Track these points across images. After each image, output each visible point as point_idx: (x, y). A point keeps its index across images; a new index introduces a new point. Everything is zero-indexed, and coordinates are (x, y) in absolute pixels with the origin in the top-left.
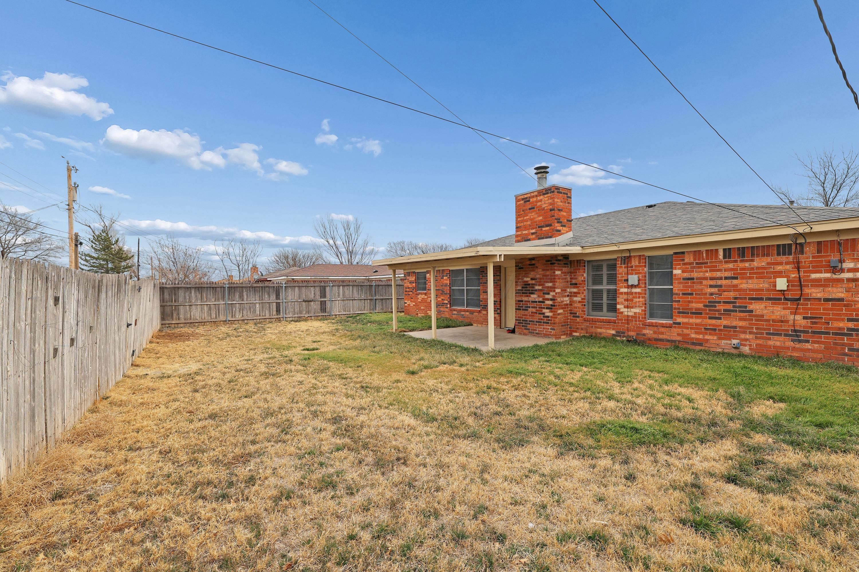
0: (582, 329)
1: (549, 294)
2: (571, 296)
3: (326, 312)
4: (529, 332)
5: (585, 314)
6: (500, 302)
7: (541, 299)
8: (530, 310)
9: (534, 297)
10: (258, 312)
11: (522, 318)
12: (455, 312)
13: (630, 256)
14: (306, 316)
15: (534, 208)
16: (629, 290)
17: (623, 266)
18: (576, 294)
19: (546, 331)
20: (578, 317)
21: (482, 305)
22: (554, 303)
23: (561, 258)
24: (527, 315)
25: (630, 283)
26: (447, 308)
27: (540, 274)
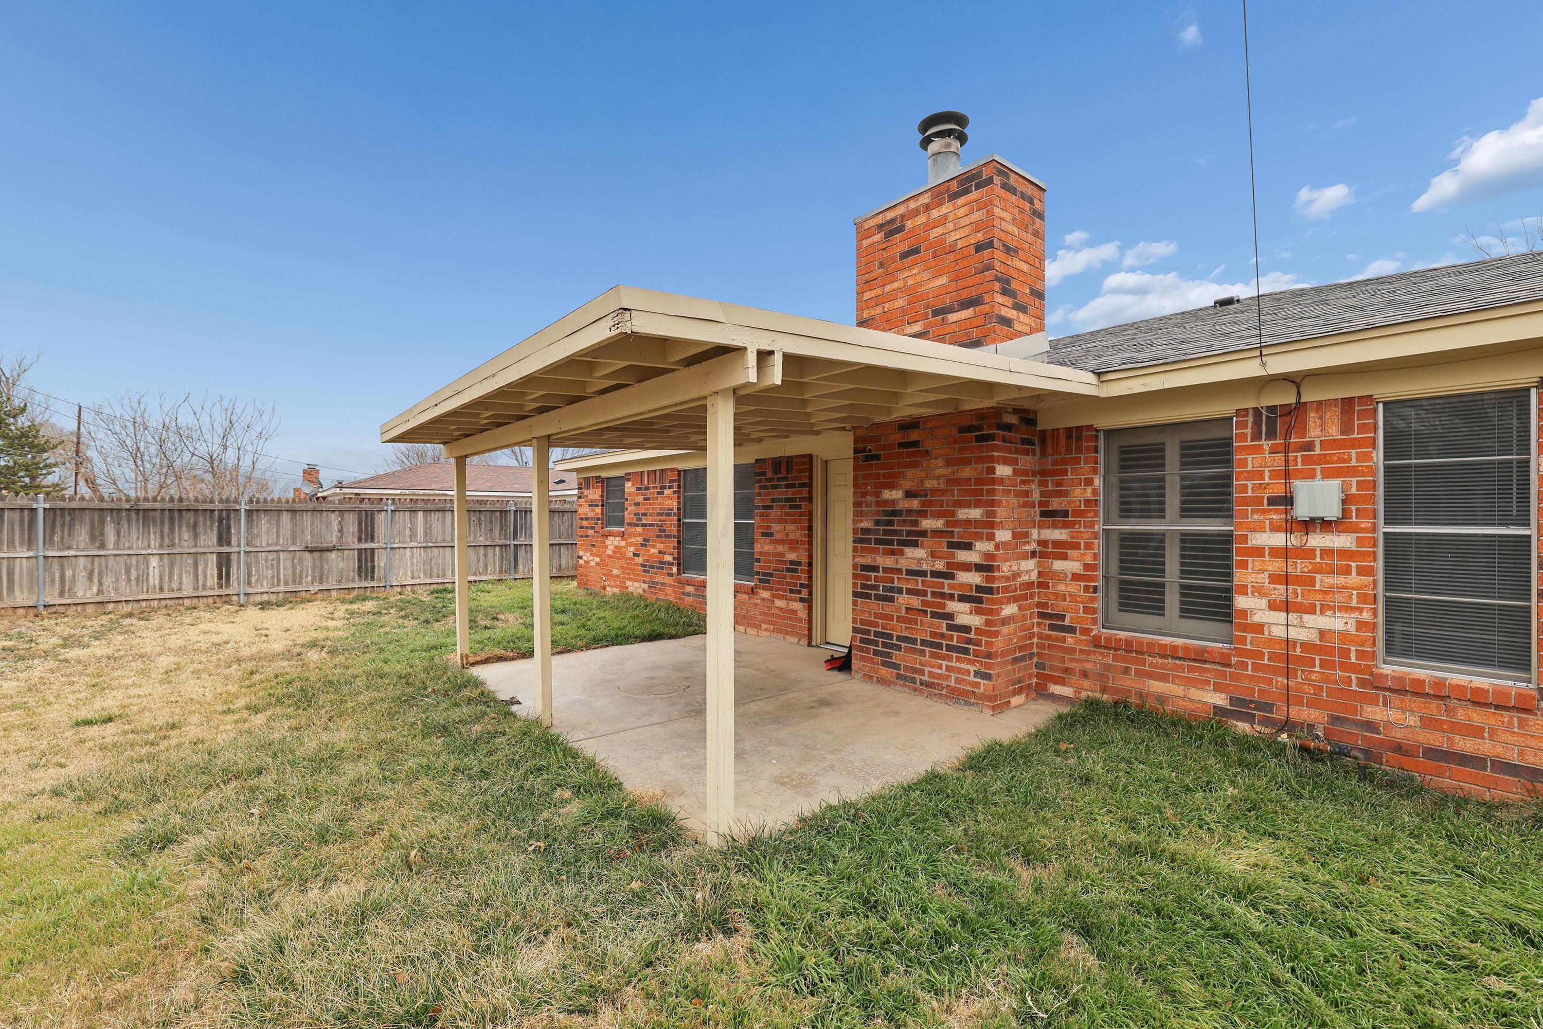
0: (1085, 674)
1: (968, 547)
2: (1043, 555)
3: (373, 578)
4: (899, 676)
5: (1094, 622)
6: (810, 564)
7: (940, 566)
8: (903, 600)
9: (916, 556)
10: (154, 580)
11: (876, 624)
12: (690, 589)
13: (1300, 408)
14: (314, 588)
15: (916, 251)
16: (1295, 540)
17: (1266, 444)
18: (1060, 550)
19: (958, 681)
20: (1072, 630)
21: (758, 573)
22: (990, 579)
23: (1012, 419)
24: (890, 618)
25: (1302, 511)
26: (671, 575)
27: (938, 478)
